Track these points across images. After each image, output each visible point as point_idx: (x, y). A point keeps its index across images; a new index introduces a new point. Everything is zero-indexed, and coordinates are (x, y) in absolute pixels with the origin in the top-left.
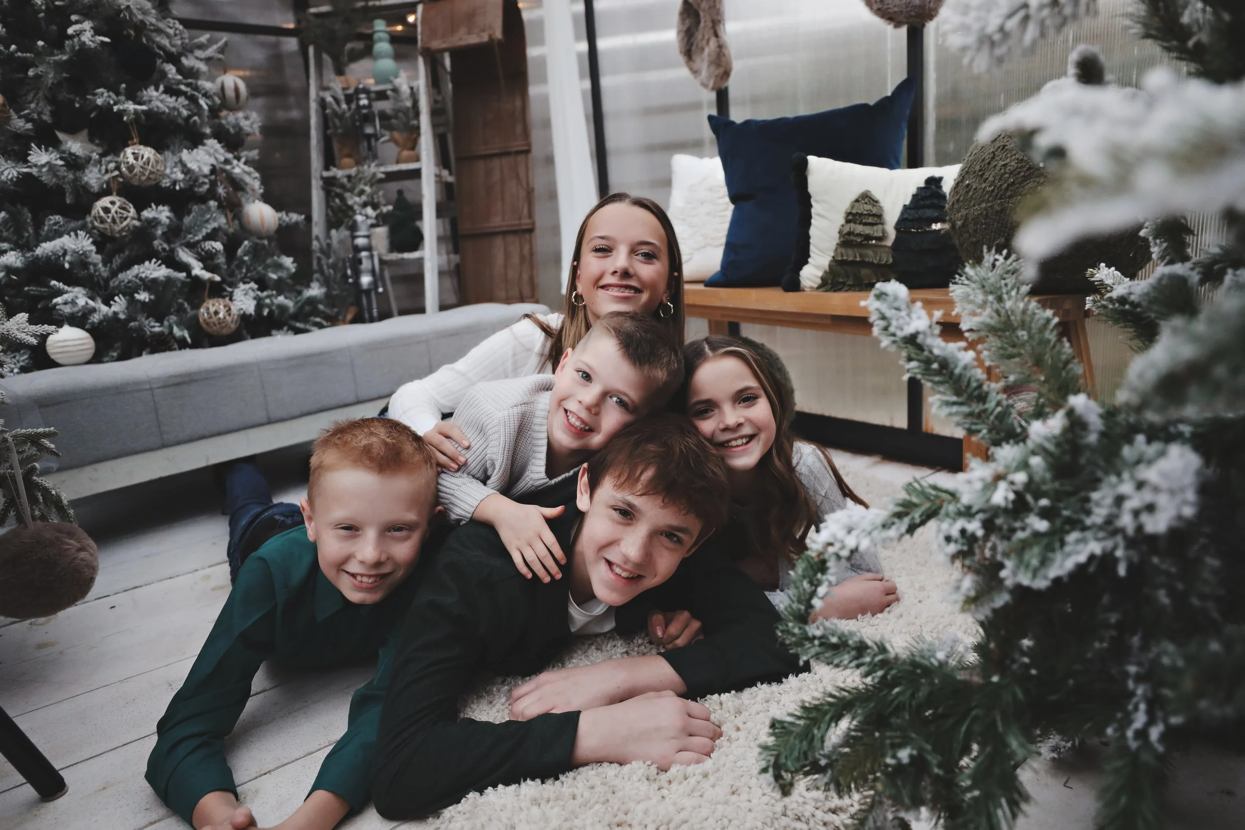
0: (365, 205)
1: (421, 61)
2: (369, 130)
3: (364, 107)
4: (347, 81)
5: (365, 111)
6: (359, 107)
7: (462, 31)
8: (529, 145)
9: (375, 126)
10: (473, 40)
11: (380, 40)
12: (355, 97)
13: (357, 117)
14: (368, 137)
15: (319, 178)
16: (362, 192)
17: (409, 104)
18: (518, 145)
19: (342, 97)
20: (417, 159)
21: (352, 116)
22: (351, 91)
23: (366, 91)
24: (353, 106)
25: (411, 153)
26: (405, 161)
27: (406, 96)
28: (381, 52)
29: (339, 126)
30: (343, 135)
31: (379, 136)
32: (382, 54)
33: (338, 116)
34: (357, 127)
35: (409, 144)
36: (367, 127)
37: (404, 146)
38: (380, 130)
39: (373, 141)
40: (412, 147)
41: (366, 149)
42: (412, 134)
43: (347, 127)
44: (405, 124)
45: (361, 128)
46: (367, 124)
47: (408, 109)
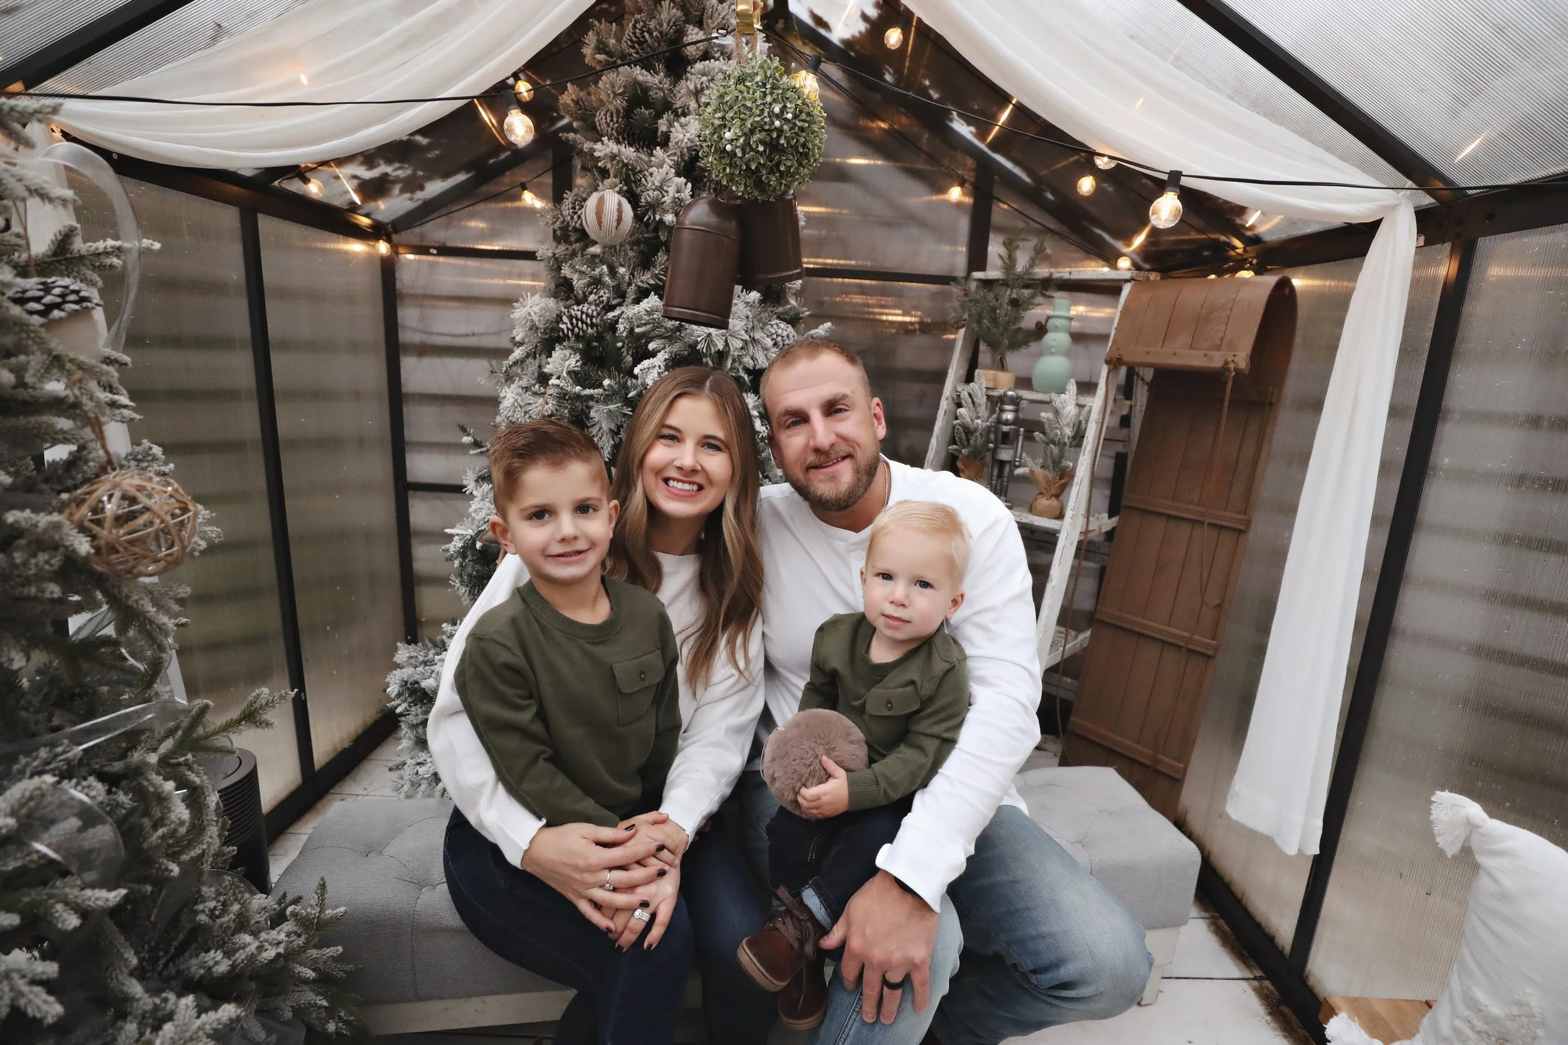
2: (1005, 455)
3: (1007, 423)
4: (995, 380)
5: (1005, 428)
6: (999, 421)
7: (1183, 339)
8: (1248, 523)
9: (1015, 448)
10: (1196, 359)
11: (1056, 329)
12: (999, 404)
13: (992, 436)
14: (1002, 463)
17: (1069, 431)
18: (1229, 518)
19: (982, 400)
20: (1060, 516)
21: (988, 430)
22: (996, 395)
23: (1016, 401)
24: (995, 416)
25: (1054, 502)
26: (1041, 514)
27: (1068, 420)
28: (1053, 347)
29: (966, 443)
30: (968, 457)
31: (1017, 463)
32: (1053, 350)
33: (968, 431)
34: (989, 450)
35: (1053, 491)
36: (1002, 451)
37: (1046, 489)
38: (1021, 455)
39: (1007, 469)
40: (1057, 496)
41: (994, 478)
42: (1061, 478)
43: (975, 447)
44: (1054, 462)
45: (994, 452)
46: (1003, 446)
47: (1065, 444)
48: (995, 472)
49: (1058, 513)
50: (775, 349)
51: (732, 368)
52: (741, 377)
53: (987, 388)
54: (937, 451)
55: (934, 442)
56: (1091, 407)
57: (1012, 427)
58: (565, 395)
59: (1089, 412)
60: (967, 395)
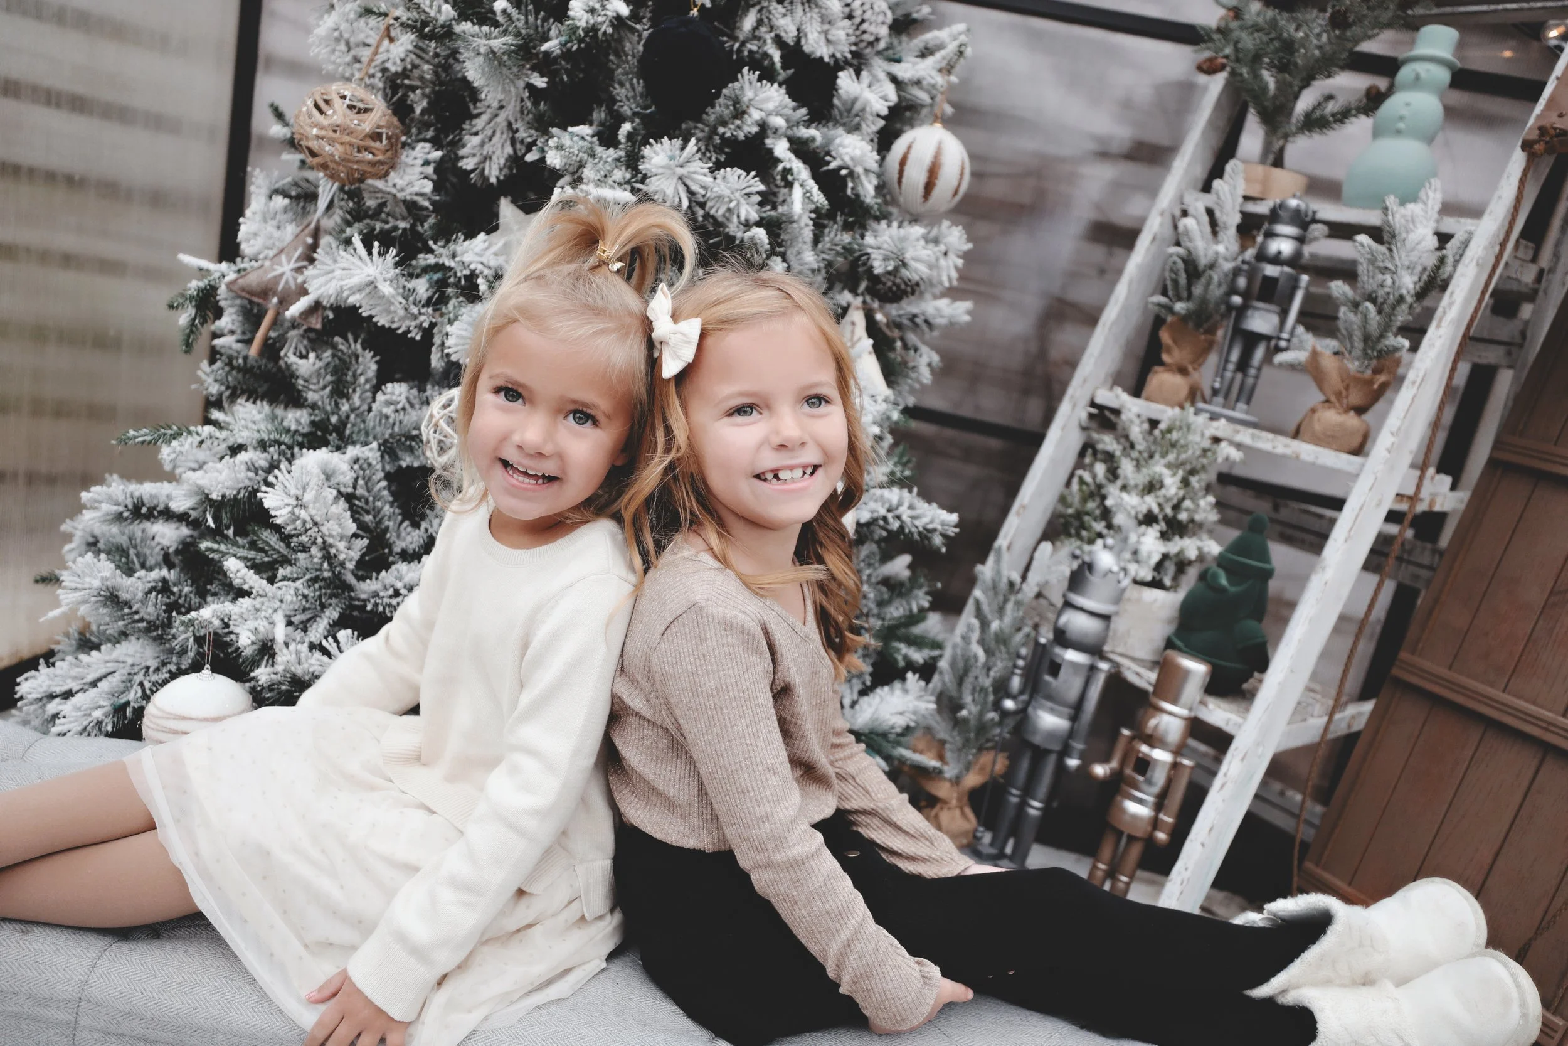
0: (1149, 519)
1: (1518, 160)
2: (1261, 321)
3: (1276, 260)
4: (1265, 182)
5: (1271, 270)
6: (1262, 257)
9: (1284, 314)
11: (1417, 83)
12: (1266, 226)
13: (1242, 282)
14: (1252, 340)
15: (1085, 400)
16: (1152, 487)
17: (1408, 283)
19: (1231, 219)
20: (1359, 450)
22: (1262, 208)
23: (1303, 221)
24: (1251, 251)
26: (1319, 440)
27: (1414, 257)
28: (1401, 118)
29: (1185, 294)
30: (1184, 319)
31: (1283, 344)
32: (1401, 125)
33: (1193, 269)
34: (1230, 307)
35: (1355, 398)
36: (1257, 314)
37: (1339, 395)
38: (1294, 328)
39: (1259, 353)
40: (1360, 410)
41: (1231, 367)
42: (1377, 371)
43: (1204, 301)
44: (1366, 338)
45: (1241, 312)
46: (1261, 305)
47: (1401, 299)
48: (1235, 356)
49: (1356, 442)
50: (847, 23)
51: (754, 36)
52: (766, 55)
53: (1246, 198)
54: (1125, 309)
55: (1122, 290)
56: (1470, 234)
57: (1287, 269)
58: (425, 24)
59: (1466, 244)
60: (1203, 211)
